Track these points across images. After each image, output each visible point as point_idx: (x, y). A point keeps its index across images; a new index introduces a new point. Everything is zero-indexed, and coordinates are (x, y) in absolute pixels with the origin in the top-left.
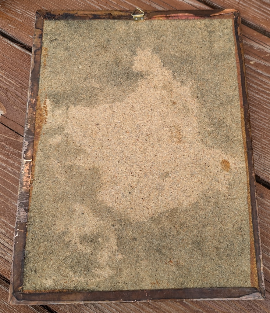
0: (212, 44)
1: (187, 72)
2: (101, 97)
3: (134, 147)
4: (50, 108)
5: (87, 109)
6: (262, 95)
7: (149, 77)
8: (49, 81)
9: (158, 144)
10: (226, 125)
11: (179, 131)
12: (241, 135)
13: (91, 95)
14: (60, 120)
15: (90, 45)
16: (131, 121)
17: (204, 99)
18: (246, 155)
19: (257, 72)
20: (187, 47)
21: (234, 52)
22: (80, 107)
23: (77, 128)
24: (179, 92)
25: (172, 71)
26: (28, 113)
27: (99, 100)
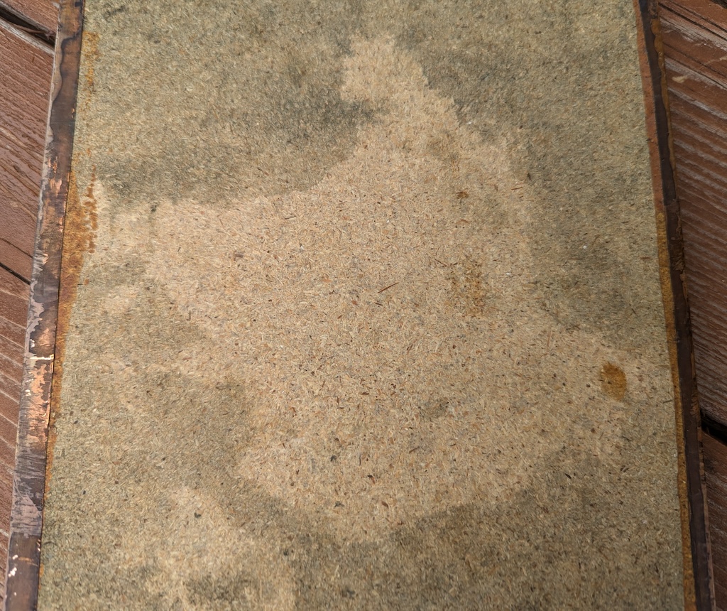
0: (570, 23)
1: (498, 103)
2: (248, 175)
3: (344, 325)
4: (106, 206)
5: (209, 212)
6: (708, 174)
7: (387, 119)
8: (100, 128)
9: (415, 314)
10: (615, 262)
11: (476, 277)
12: (659, 292)
13: (222, 170)
14: (131, 243)
15: (218, 26)
16: (335, 246)
17: (549, 183)
18: (674, 350)
19: (695, 106)
20: (497, 31)
21: (634, 47)
22: (189, 205)
23: (181, 266)
24: (476, 163)
25: (455, 101)
26: (41, 222)
27: (244, 185)
